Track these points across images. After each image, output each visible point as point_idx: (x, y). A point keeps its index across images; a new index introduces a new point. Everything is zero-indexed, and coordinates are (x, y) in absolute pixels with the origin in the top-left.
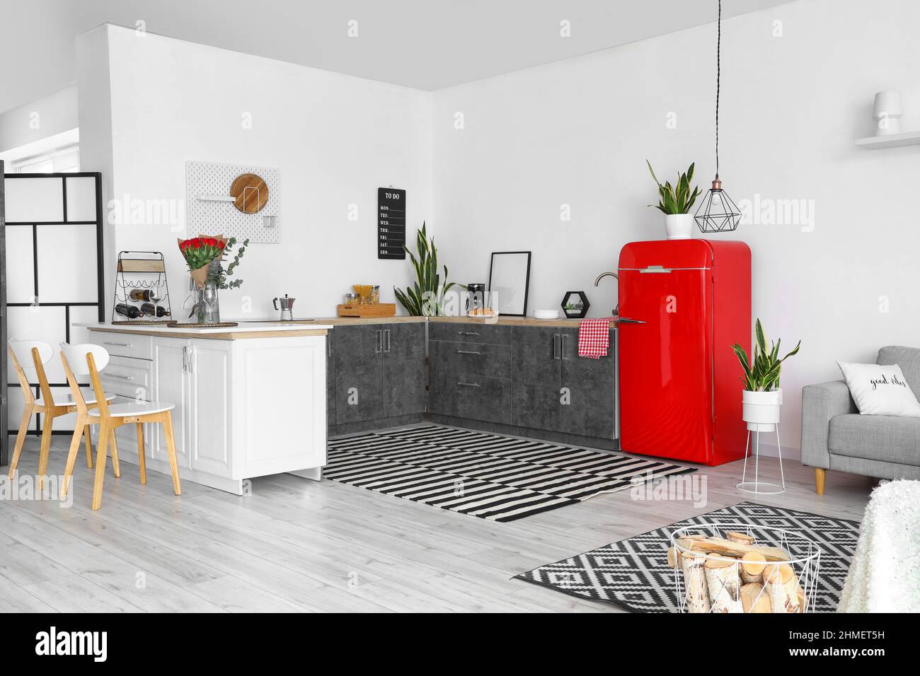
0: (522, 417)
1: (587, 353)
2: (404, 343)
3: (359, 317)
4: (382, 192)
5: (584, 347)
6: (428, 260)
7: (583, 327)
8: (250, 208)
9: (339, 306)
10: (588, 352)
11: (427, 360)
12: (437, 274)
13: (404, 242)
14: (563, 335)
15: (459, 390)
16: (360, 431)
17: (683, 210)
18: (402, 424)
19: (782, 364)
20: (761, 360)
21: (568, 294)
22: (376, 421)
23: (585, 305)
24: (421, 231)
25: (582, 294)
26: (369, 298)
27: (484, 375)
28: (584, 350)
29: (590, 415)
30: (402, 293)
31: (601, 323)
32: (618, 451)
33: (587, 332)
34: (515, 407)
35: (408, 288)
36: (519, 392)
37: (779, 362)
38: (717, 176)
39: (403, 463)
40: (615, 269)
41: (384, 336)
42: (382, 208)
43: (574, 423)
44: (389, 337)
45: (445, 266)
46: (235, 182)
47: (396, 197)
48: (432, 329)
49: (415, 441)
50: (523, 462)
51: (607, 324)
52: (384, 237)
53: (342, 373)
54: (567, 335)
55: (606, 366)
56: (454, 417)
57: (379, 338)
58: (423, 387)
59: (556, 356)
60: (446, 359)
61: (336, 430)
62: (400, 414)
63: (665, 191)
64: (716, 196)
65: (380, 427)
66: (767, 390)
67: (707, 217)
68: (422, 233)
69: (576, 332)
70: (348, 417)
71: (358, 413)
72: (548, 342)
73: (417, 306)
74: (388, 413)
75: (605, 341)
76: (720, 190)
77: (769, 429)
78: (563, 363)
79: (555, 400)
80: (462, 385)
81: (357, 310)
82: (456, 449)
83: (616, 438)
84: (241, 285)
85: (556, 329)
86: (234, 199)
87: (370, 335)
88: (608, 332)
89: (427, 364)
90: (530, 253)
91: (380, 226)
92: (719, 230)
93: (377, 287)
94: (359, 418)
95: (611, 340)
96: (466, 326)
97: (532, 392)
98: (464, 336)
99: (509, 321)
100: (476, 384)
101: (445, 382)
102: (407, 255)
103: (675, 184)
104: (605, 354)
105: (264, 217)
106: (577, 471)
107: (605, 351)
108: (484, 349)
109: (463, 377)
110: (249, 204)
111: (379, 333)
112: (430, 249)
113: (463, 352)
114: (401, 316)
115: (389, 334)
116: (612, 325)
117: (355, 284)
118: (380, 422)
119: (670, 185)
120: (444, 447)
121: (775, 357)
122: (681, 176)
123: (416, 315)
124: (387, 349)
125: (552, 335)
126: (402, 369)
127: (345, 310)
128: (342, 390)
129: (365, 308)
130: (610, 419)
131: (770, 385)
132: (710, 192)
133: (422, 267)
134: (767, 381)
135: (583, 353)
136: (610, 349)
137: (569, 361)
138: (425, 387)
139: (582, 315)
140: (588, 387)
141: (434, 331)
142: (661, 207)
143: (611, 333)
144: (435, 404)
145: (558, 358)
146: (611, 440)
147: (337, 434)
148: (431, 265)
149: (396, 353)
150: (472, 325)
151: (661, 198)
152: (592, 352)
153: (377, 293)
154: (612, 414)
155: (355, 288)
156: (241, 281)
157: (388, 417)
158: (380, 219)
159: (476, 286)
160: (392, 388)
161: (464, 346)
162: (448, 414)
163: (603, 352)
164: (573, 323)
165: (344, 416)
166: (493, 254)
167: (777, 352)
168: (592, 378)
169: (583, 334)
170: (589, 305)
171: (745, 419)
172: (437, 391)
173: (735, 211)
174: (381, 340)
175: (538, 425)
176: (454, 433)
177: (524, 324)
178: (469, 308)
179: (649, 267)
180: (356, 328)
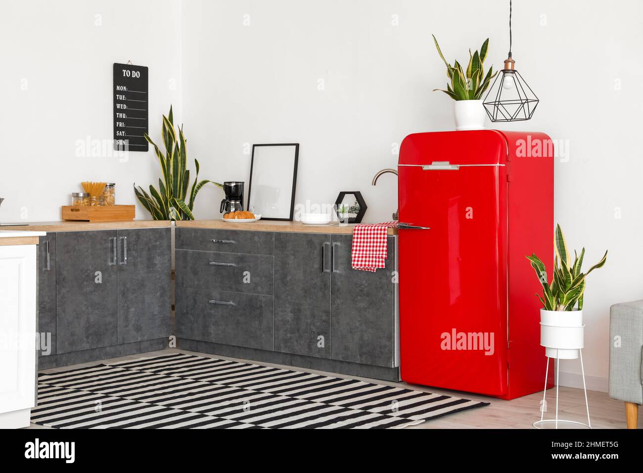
0: (286, 341)
1: (361, 265)
2: (145, 253)
3: (89, 221)
4: (118, 68)
5: (359, 257)
6: (175, 153)
7: (358, 234)
9: (64, 208)
10: (363, 263)
11: (173, 273)
12: (187, 169)
13: (147, 131)
14: (334, 244)
15: (211, 309)
16: (87, 361)
17: (475, 95)
18: (140, 351)
19: (586, 279)
20: (562, 274)
21: (342, 195)
22: (108, 348)
23: (362, 208)
24: (167, 117)
25: (358, 195)
26: (102, 198)
27: (242, 291)
28: (358, 261)
29: (366, 338)
30: (144, 193)
31: (378, 230)
32: (398, 382)
33: (362, 240)
34: (277, 329)
35: (151, 187)
36: (282, 311)
37: (582, 276)
38: (510, 54)
39: (137, 401)
40: (395, 165)
41: (119, 245)
42: (118, 88)
43: (346, 348)
44: (125, 246)
45: (196, 161)
47: (136, 75)
48: (180, 236)
49: (155, 373)
50: (284, 396)
51: (385, 230)
52: (121, 124)
53: (64, 290)
54: (339, 244)
55: (384, 281)
56: (206, 342)
57: (112, 247)
58: (169, 306)
59: (326, 268)
60: (195, 273)
62: (139, 339)
63: (454, 72)
64: (509, 78)
65: (113, 356)
66: (569, 309)
67: (497, 104)
68: (169, 121)
69: (348, 240)
70: (72, 344)
71: (85, 339)
72: (317, 252)
73: (162, 209)
74: (124, 339)
75: (383, 251)
76: (514, 71)
77: (571, 355)
78: (334, 277)
79: (324, 321)
80: (215, 304)
81: (86, 212)
82: (204, 382)
83: (396, 366)
85: (326, 237)
87: (101, 244)
88: (386, 240)
89: (173, 279)
90: (297, 145)
91: (116, 110)
92: (511, 120)
93: (112, 185)
94: (86, 346)
95: (390, 249)
96: (219, 232)
97: (297, 311)
98: (217, 244)
99: (271, 226)
100: (231, 303)
101: (195, 300)
102: (151, 146)
103: (466, 64)
104: (382, 266)
106: (346, 407)
107: (382, 262)
108: (241, 259)
109: (215, 294)
111: (112, 240)
112: (178, 139)
113: (217, 263)
114: (142, 220)
115: (125, 242)
116: (391, 232)
117: (84, 181)
118: (113, 350)
119: (459, 66)
120: (189, 379)
121: (579, 270)
122: (473, 55)
123: (160, 219)
124: (123, 260)
125: (321, 244)
126: (142, 285)
127: (71, 213)
128: (64, 311)
129: (96, 211)
130: (388, 343)
131: (573, 303)
132: (502, 73)
133: (168, 161)
134: (568, 299)
135: (357, 265)
136: (389, 259)
137: (340, 275)
138: (170, 306)
139: (358, 220)
140: (362, 305)
141: (182, 238)
142: (449, 92)
143: (390, 241)
144: (183, 327)
145: (329, 271)
146: (389, 369)
147: (58, 366)
148: (179, 158)
149: (135, 265)
150: (227, 231)
151: (449, 81)
152: (367, 263)
153: (112, 192)
154: (391, 338)
155: (84, 186)
157: (123, 344)
158: (116, 101)
159: (233, 185)
160: (128, 308)
161: (218, 257)
162: (197, 339)
163: (380, 264)
164: (346, 229)
165: (67, 343)
166: (254, 146)
167: (580, 264)
168: (368, 295)
169: (357, 242)
170: (367, 208)
171: (543, 344)
172: (185, 311)
173: (531, 97)
174: (115, 249)
175: (304, 352)
176: (204, 362)
177: (288, 230)
178: (224, 211)
179: (433, 163)
180: (84, 234)
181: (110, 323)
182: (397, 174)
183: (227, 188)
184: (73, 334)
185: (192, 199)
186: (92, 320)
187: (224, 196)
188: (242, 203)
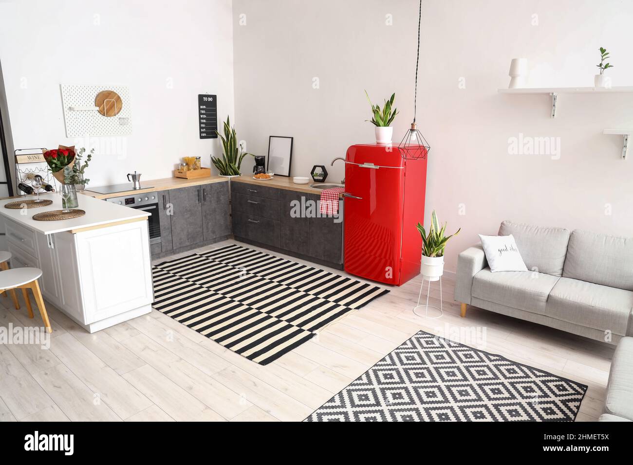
0: (286, 244)
2: (215, 195)
3: (187, 179)
4: (201, 97)
6: (231, 140)
7: (323, 195)
8: (110, 113)
10: (326, 211)
11: (230, 202)
12: (236, 148)
13: (216, 129)
15: (249, 224)
16: (189, 250)
17: (387, 123)
21: (315, 167)
22: (199, 244)
23: (325, 174)
24: (226, 123)
25: (323, 168)
26: (195, 165)
27: (264, 216)
29: (327, 248)
30: (216, 160)
31: (334, 194)
32: (343, 271)
33: (325, 199)
34: (282, 238)
35: (219, 158)
36: (284, 229)
37: (445, 239)
39: (208, 289)
40: (344, 157)
41: (202, 192)
42: (201, 107)
43: (317, 252)
45: (241, 145)
46: (98, 96)
47: (210, 99)
49: (221, 262)
51: (337, 195)
52: (203, 126)
53: (175, 218)
56: (247, 239)
57: (198, 194)
60: (241, 205)
61: (173, 252)
62: (214, 237)
63: (376, 111)
64: (414, 134)
66: (437, 255)
67: (407, 148)
68: (227, 125)
69: (318, 198)
70: (180, 244)
71: (187, 241)
74: (206, 238)
79: (305, 237)
80: (250, 221)
81: (186, 174)
84: (89, 182)
86: (98, 108)
87: (192, 193)
88: (338, 200)
90: (292, 138)
91: (200, 118)
93: (199, 158)
94: (188, 244)
96: (252, 186)
97: (292, 230)
98: (251, 192)
101: (241, 217)
102: (219, 136)
103: (382, 107)
105: (120, 118)
109: (251, 217)
110: (109, 110)
112: (232, 133)
113: (251, 201)
115: (205, 191)
116: (341, 196)
118: (201, 243)
119: (379, 108)
121: (443, 235)
122: (386, 102)
123: (224, 175)
124: (203, 200)
126: (214, 211)
127: (178, 174)
128: (175, 228)
129: (191, 173)
130: (338, 252)
133: (227, 143)
139: (323, 180)
140: (325, 231)
141: (234, 187)
142: (373, 122)
144: (236, 230)
146: (339, 264)
148: (233, 142)
149: (210, 201)
151: (373, 116)
152: (328, 211)
153: (199, 161)
154: (340, 250)
155: (185, 159)
156: (89, 180)
157: (207, 240)
158: (200, 114)
159: (260, 158)
160: (208, 223)
161: (252, 198)
162: (243, 237)
164: (317, 192)
165: (178, 244)
166: (270, 137)
168: (328, 226)
169: (323, 200)
170: (328, 174)
175: (295, 250)
177: (288, 185)
178: (255, 172)
179: (365, 164)
180: (183, 189)
181: (199, 231)
182: (344, 160)
183: (257, 160)
184: (180, 239)
185: (239, 164)
186: (190, 231)
187: (255, 164)
188: (264, 167)
